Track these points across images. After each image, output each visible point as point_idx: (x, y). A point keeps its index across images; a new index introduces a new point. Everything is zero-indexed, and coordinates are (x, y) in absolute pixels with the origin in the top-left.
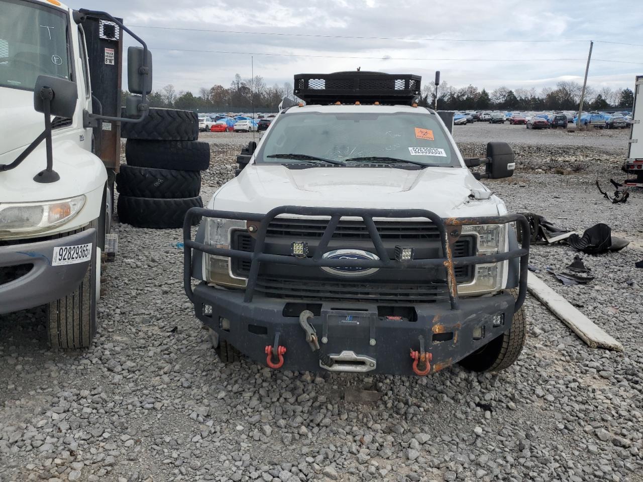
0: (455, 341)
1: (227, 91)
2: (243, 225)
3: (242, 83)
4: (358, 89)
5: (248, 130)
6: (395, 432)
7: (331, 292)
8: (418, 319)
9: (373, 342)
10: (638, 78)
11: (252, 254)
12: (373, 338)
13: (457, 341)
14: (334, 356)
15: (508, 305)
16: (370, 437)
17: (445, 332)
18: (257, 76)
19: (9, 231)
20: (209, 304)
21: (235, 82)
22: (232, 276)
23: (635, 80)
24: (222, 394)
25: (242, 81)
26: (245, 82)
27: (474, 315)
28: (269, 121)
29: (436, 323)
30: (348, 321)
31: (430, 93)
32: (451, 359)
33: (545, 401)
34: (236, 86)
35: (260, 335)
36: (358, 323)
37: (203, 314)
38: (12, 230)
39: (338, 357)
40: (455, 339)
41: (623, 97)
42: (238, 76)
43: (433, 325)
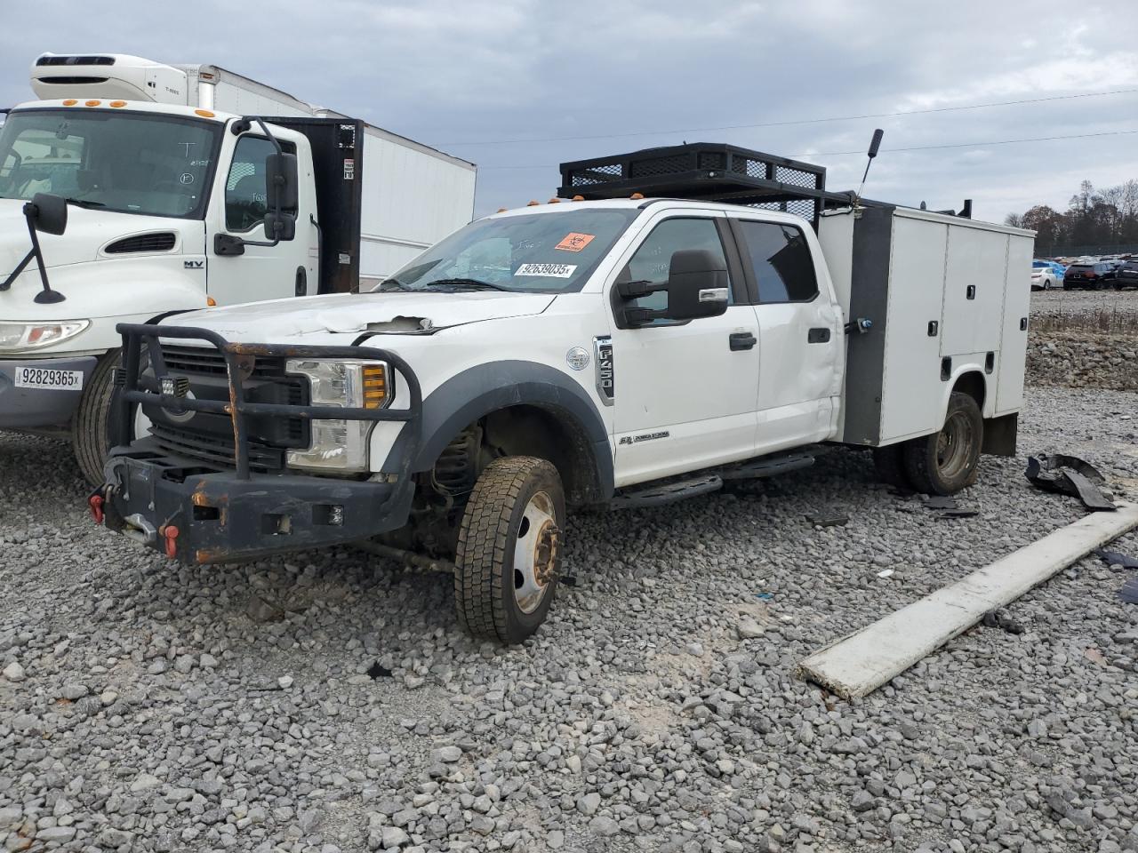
0: (223, 524)
1: (1057, 217)
3: (1094, 199)
5: (1042, 285)
13: (225, 524)
15: (351, 495)
17: (208, 505)
18: (1131, 181)
21: (1080, 196)
25: (1095, 194)
26: (1100, 195)
27: (265, 493)
28: (1091, 266)
29: (198, 491)
32: (218, 548)
34: (1081, 204)
36: (146, 479)
40: (223, 518)
42: (1086, 185)
43: (194, 492)
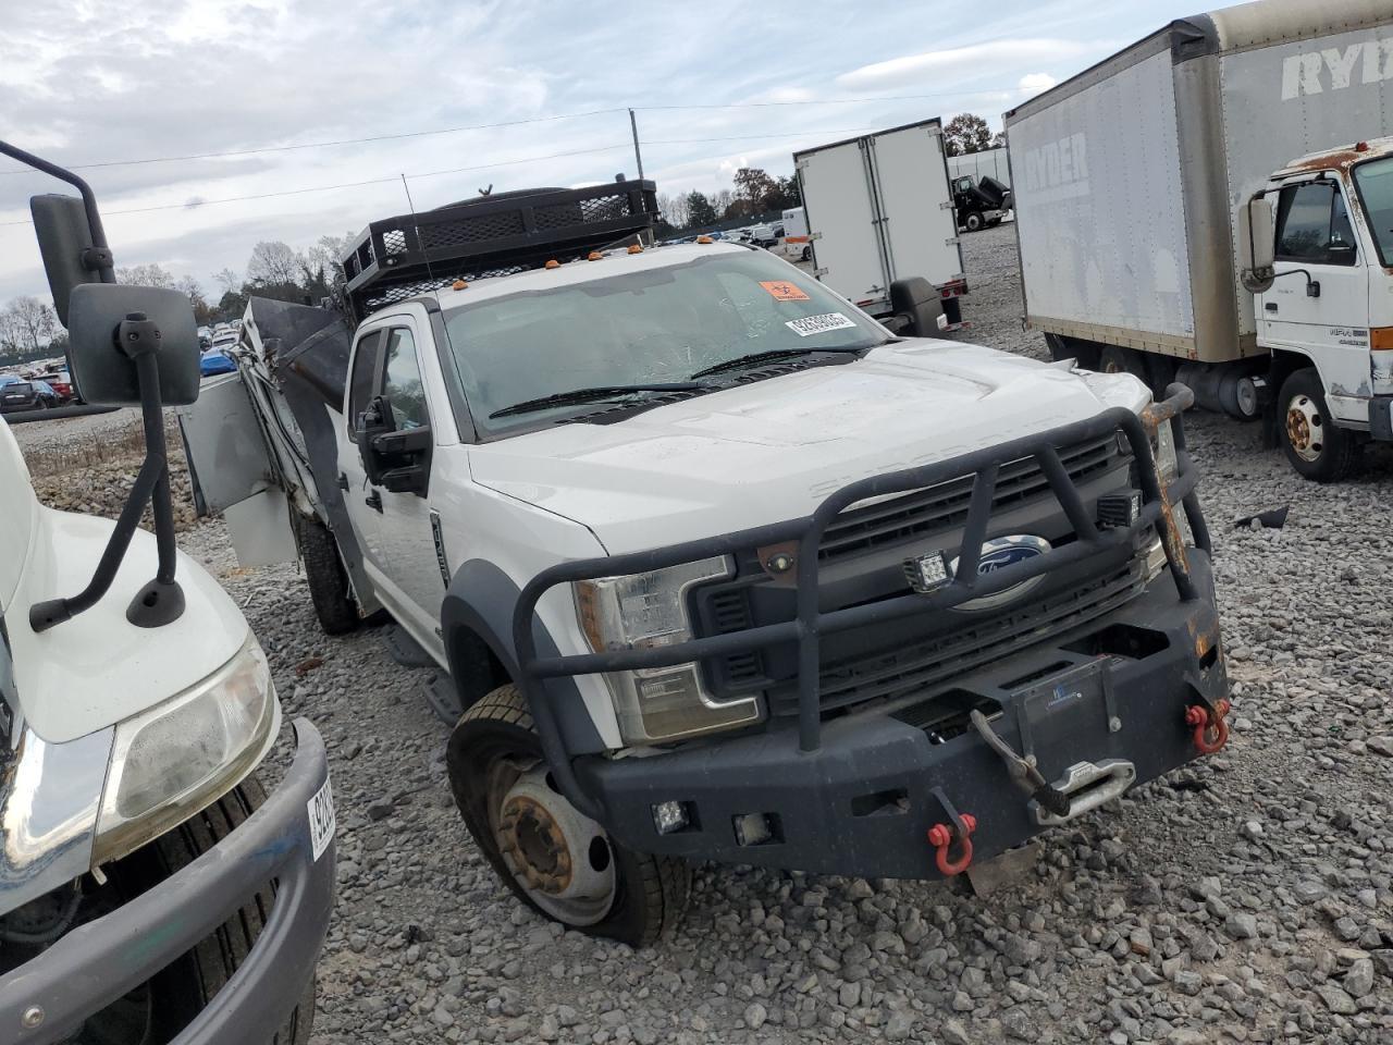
2: (719, 568)
4: (536, 231)
6: (1152, 904)
7: (963, 656)
8: (1171, 639)
9: (1116, 723)
10: (796, 156)
11: (797, 626)
12: (1113, 715)
14: (1064, 788)
16: (1143, 933)
17: (1209, 648)
19: (175, 805)
20: (668, 800)
22: (711, 704)
23: (792, 161)
24: (757, 1014)
29: (1196, 637)
30: (1059, 699)
31: (326, 264)
33: (1243, 733)
35: (870, 816)
36: (1079, 695)
37: (661, 832)
38: (179, 797)
39: (1068, 785)
41: (693, 208)
43: (1194, 641)
